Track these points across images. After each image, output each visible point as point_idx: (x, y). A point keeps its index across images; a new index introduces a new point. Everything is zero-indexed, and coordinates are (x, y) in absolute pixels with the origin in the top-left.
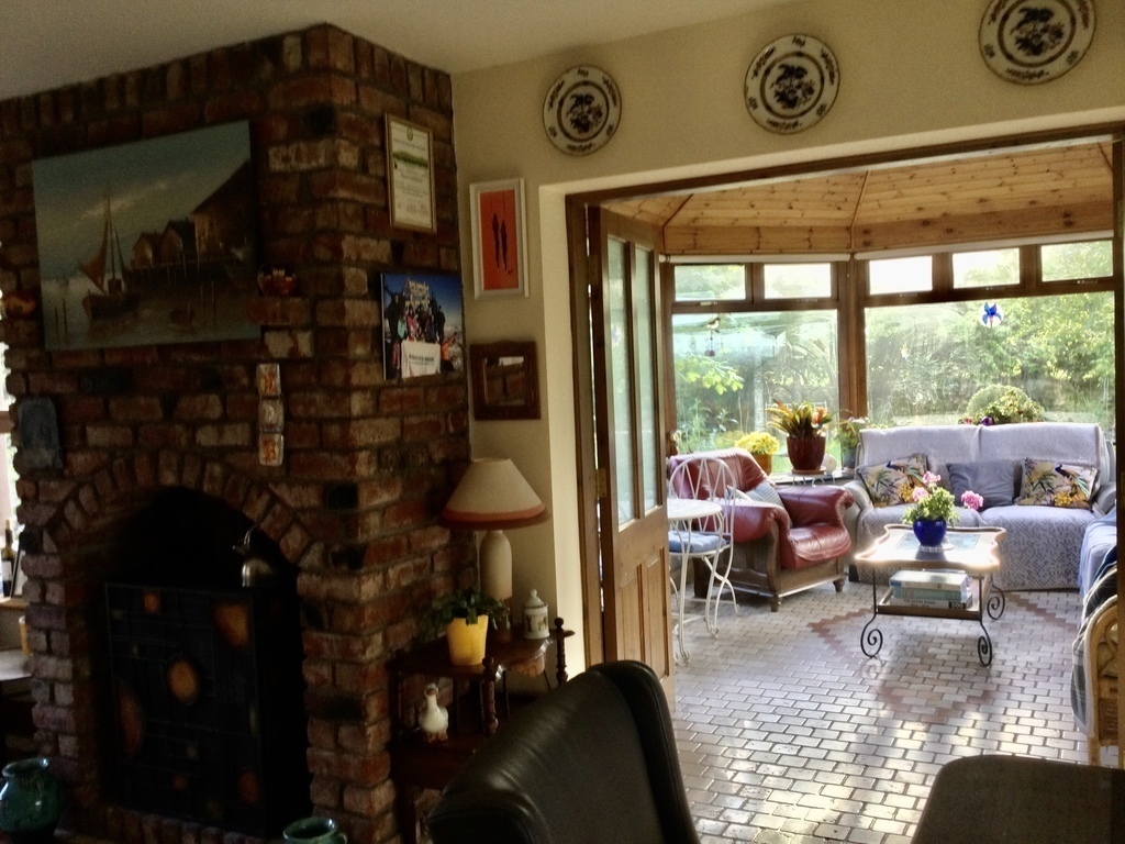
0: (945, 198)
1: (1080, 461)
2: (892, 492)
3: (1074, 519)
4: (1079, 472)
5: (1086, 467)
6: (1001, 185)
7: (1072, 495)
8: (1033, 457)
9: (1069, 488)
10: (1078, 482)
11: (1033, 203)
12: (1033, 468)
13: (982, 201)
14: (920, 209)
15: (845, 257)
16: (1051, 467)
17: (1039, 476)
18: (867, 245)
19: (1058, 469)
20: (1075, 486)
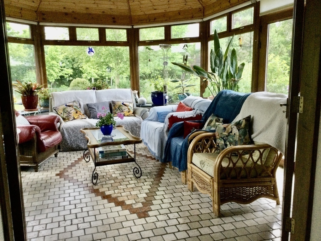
0: (74, 5)
1: (128, 101)
2: (70, 116)
3: (133, 120)
4: (129, 104)
5: (130, 103)
6: (94, 3)
7: (129, 112)
8: (114, 100)
9: (127, 110)
10: (130, 108)
11: (103, 12)
12: (115, 104)
13: (87, 8)
14: (65, 8)
15: (36, 23)
16: (120, 103)
17: (118, 106)
18: (44, 20)
19: (123, 104)
20: (129, 109)
